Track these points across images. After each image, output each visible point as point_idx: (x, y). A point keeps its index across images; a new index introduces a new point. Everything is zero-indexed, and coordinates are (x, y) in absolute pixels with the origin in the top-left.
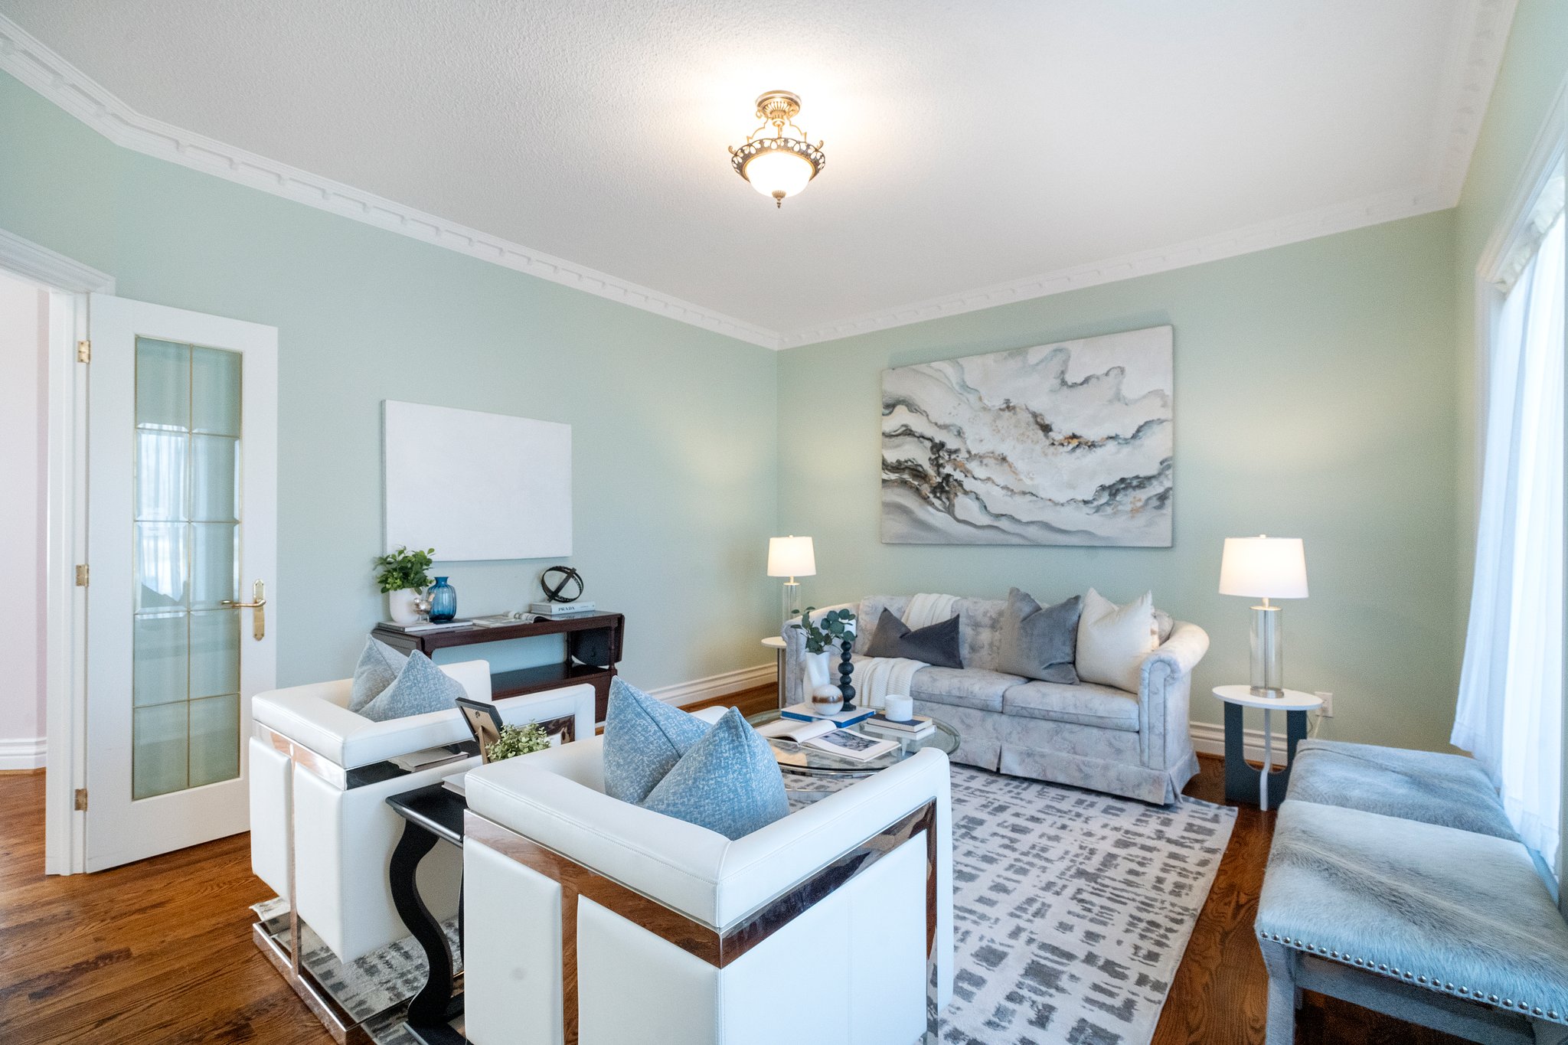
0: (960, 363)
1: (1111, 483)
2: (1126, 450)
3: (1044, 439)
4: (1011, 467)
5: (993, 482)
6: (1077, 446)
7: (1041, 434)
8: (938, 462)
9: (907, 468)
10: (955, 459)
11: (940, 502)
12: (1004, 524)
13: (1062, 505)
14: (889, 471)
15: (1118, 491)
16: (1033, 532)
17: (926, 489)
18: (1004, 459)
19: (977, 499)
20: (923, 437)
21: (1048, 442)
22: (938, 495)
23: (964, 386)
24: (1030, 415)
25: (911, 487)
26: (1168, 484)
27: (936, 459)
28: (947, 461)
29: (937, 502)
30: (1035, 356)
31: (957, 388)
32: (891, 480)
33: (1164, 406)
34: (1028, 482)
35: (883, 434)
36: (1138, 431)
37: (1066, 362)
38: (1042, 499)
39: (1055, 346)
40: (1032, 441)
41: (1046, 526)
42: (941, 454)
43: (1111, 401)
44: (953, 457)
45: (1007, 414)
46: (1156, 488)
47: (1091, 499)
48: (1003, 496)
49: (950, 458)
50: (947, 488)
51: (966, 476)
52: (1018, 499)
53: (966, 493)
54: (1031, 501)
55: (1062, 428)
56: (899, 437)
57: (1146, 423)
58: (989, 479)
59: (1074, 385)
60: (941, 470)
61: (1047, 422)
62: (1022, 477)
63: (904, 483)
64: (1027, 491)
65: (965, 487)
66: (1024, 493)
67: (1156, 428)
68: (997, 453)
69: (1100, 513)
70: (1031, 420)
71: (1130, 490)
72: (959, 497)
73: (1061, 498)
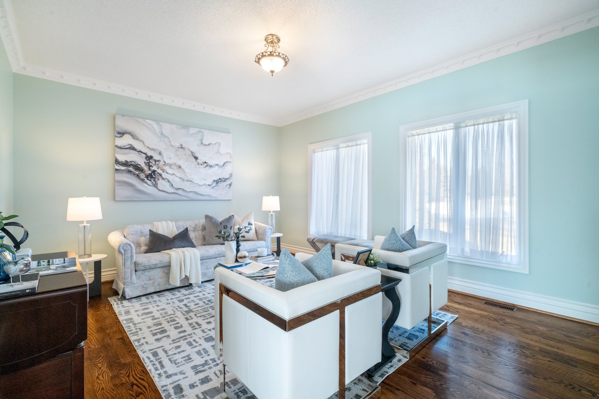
0: (161, 124)
1: (217, 180)
2: (221, 169)
3: (195, 161)
4: (183, 170)
5: (176, 175)
6: (207, 166)
7: (194, 159)
8: (149, 164)
9: (131, 165)
10: (158, 164)
11: (151, 182)
12: (180, 192)
13: (202, 186)
14: (121, 165)
15: (218, 182)
16: (191, 195)
17: (142, 176)
18: (180, 167)
19: (169, 181)
20: (141, 152)
21: (197, 163)
22: (149, 179)
23: (162, 134)
24: (190, 152)
25: (134, 174)
26: (231, 181)
27: (148, 163)
28: (154, 165)
29: (149, 182)
30: (192, 131)
31: (159, 134)
32: (121, 170)
33: (230, 158)
34: (189, 177)
35: (116, 146)
36: (224, 164)
37: (203, 136)
38: (195, 183)
39: (199, 129)
40: (191, 162)
41: (196, 193)
42: (151, 161)
43: (216, 153)
44: (157, 163)
45: (181, 150)
46: (228, 182)
47: (211, 184)
48: (180, 181)
49: (155, 163)
50: (154, 176)
51: (163, 172)
52: (186, 183)
53: (163, 179)
54: (191, 184)
55: (201, 159)
56: (127, 150)
57: (226, 162)
58: (174, 174)
59: (205, 145)
60: (151, 168)
61: (196, 156)
62: (187, 174)
63: (130, 172)
64: (189, 180)
65: (163, 176)
66: (188, 181)
67: (229, 164)
68: (177, 164)
69: (213, 189)
70: (191, 154)
71: (222, 182)
72: (160, 180)
73: (201, 183)
